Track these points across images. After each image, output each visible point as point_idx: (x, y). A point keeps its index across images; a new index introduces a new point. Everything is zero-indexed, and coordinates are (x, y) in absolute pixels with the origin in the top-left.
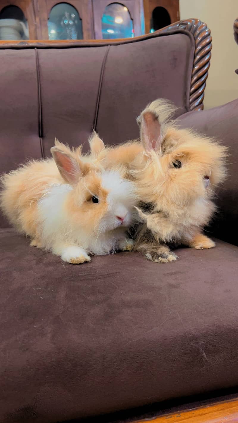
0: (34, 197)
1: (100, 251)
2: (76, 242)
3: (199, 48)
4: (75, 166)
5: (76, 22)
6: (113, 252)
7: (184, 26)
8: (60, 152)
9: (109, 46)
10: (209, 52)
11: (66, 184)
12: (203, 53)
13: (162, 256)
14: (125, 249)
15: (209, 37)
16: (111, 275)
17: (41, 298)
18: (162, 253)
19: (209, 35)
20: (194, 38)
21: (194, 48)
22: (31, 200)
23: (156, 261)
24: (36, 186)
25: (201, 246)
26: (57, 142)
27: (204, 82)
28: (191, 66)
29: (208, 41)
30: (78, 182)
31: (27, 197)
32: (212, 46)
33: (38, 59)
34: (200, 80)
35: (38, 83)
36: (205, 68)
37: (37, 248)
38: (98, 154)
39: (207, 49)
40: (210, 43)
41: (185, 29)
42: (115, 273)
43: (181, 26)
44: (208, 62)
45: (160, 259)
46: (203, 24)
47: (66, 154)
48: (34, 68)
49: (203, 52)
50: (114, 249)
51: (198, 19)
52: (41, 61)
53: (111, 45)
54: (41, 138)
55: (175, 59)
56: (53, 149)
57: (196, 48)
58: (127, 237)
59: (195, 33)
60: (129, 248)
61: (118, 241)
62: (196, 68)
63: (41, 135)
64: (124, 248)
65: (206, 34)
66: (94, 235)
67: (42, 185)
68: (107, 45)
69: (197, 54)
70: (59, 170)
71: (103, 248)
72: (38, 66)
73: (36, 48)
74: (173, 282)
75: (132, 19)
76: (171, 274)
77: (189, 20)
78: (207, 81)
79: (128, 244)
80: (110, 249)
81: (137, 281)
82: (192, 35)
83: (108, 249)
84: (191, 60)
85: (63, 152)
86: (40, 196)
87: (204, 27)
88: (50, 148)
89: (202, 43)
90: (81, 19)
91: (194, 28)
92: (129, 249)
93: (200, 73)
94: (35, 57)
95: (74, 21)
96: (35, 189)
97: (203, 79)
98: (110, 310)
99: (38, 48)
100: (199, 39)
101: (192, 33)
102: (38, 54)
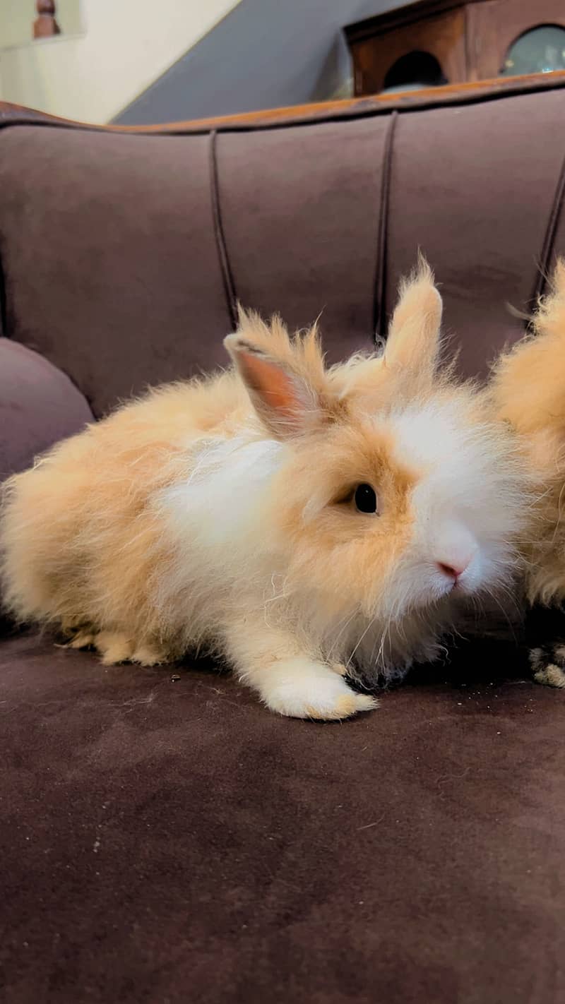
33: (390, 136)
35: (382, 199)
52: (397, 142)
56: (229, 343)
73: (395, 112)
99: (402, 110)
102: (394, 126)
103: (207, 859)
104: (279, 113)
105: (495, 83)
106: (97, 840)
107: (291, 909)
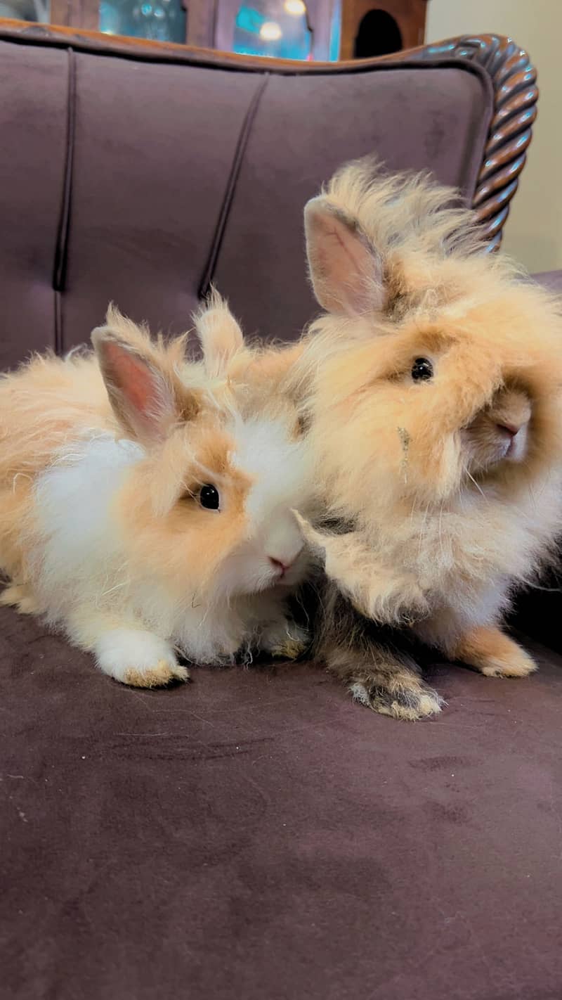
0: (25, 462)
1: (204, 654)
2: (139, 614)
3: (503, 113)
4: (160, 390)
5: (172, 14)
6: (246, 659)
7: (469, 50)
8: (120, 345)
9: (267, 74)
10: (527, 127)
11: (129, 441)
12: (513, 129)
13: (403, 702)
14: (277, 653)
15: (532, 87)
16: (247, 748)
17: (22, 814)
18: (400, 690)
19: (532, 82)
20: (494, 85)
21: (491, 109)
22: (17, 468)
23: (384, 710)
24: (38, 432)
25: (497, 669)
26: (113, 315)
27: (506, 204)
28: (478, 155)
29: (528, 97)
30: (164, 439)
31: (5, 458)
32: (536, 113)
33: (73, 77)
34: (496, 197)
35: (68, 143)
36: (513, 169)
37: (16, 614)
38: (227, 358)
39: (524, 118)
40: (532, 103)
41: (471, 57)
42: (259, 741)
43: (462, 51)
44: (522, 152)
45: (395, 705)
46: (519, 53)
47: (140, 353)
48: (61, 101)
49: (512, 126)
50: (248, 650)
51: (507, 38)
52: (82, 85)
53: (271, 72)
54: (59, 294)
55: (438, 133)
56: (98, 333)
57: (496, 111)
58: (289, 618)
59: (498, 73)
60: (292, 651)
61: (262, 626)
62: (491, 164)
63: (59, 283)
64: (277, 649)
65: (526, 78)
66: (196, 605)
67: (56, 429)
68: (261, 71)
69: (498, 127)
70: (111, 396)
71: (215, 645)
72: (73, 98)
73: (70, 49)
74: (443, 797)
75: (310, 30)
76: (435, 764)
77: (485, 37)
78: (513, 203)
79: (289, 639)
80: (236, 650)
81: (330, 782)
82: (488, 77)
83: (231, 648)
84: (480, 143)
85: (130, 345)
86: (47, 463)
87: (521, 61)
88: (92, 328)
89: (514, 100)
90: (184, 10)
91: (496, 60)
92: (292, 654)
93: (499, 179)
94: (66, 72)
95: (166, 11)
96: (31, 439)
97: (504, 195)
98: (249, 892)
100: (506, 90)
101: (488, 70)
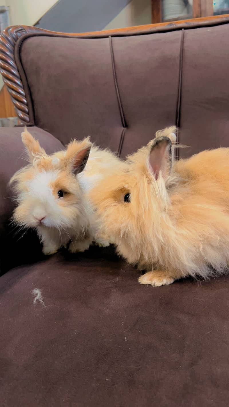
33: (182, 42)
52: (185, 44)
72: (182, 50)
73: (183, 29)
94: (180, 40)
102: (183, 37)
103: (162, 344)
104: (136, 28)
105: (223, 17)
106: (125, 337)
107: (193, 361)
